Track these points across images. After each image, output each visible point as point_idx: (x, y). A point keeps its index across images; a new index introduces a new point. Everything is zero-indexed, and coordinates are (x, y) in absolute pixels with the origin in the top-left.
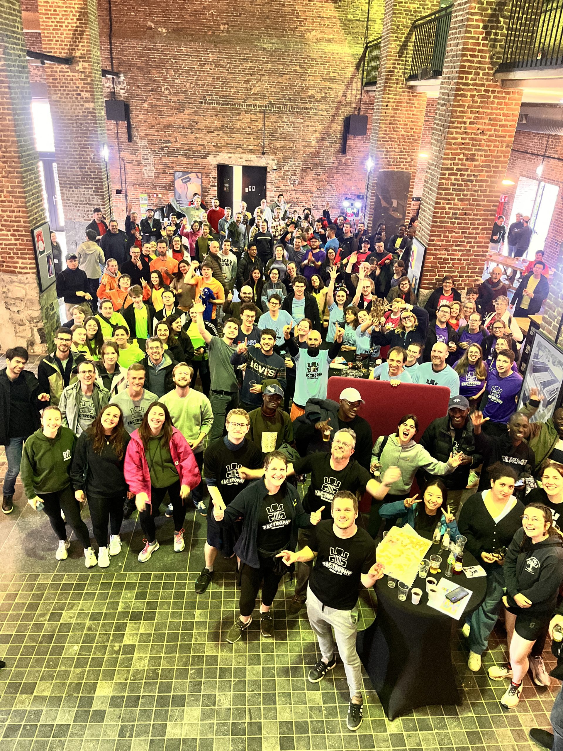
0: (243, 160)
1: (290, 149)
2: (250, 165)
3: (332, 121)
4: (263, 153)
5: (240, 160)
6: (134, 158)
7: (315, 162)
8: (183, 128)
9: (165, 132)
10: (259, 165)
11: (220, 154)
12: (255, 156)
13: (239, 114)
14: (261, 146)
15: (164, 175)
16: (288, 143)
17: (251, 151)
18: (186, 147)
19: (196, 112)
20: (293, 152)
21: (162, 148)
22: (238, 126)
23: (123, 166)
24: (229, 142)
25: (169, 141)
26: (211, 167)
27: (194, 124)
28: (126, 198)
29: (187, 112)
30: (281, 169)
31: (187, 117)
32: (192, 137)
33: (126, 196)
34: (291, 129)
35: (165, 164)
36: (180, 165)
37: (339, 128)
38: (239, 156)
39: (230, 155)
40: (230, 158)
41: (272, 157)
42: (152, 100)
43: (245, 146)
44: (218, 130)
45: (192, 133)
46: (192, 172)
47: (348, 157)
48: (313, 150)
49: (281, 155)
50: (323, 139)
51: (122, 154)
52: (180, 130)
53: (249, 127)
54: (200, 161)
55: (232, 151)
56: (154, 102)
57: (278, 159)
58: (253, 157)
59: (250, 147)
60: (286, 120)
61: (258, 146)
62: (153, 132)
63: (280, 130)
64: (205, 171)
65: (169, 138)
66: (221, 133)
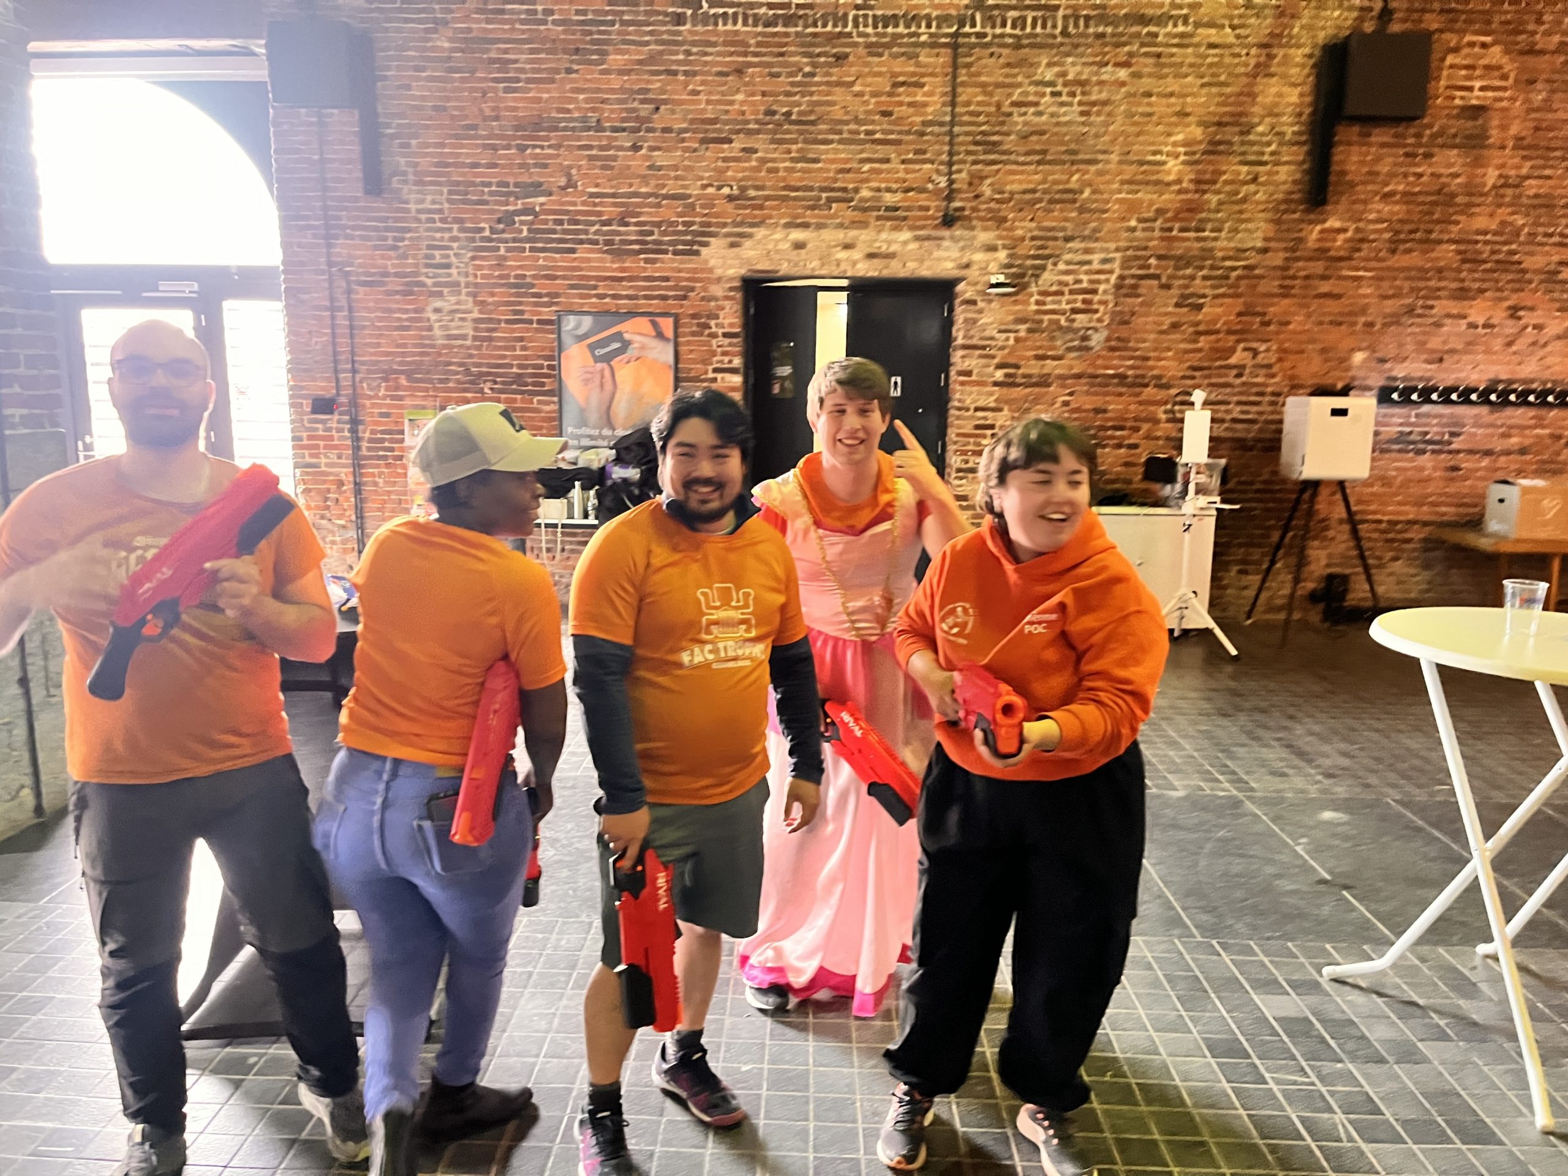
0: (856, 254)
1: (1068, 197)
2: (886, 273)
3: (1262, 70)
4: (949, 221)
5: (842, 255)
6: (391, 265)
7: (1179, 250)
8: (599, 128)
9: (522, 149)
10: (925, 272)
11: (760, 233)
12: (906, 235)
13: (840, 58)
14: (937, 192)
15: (518, 331)
16: (1057, 174)
17: (894, 216)
18: (609, 210)
19: (652, 59)
20: (1082, 210)
21: (507, 219)
22: (837, 113)
23: (344, 303)
24: (795, 179)
25: (537, 189)
26: (718, 290)
27: (645, 109)
28: (354, 431)
29: (616, 59)
30: (1024, 287)
31: (616, 82)
32: (637, 163)
33: (355, 422)
34: (1072, 113)
35: (521, 285)
36: (584, 285)
37: (1293, 96)
38: (840, 235)
39: (797, 235)
40: (799, 246)
41: (984, 237)
42: (467, 18)
43: (865, 193)
44: (750, 133)
45: (636, 148)
46: (632, 314)
47: (1333, 223)
48: (1168, 199)
49: (1023, 227)
50: (1215, 148)
51: (341, 249)
52: (587, 137)
53: (886, 114)
54: (669, 263)
55: (810, 217)
56: (479, 26)
57: (1012, 246)
58: (900, 240)
59: (889, 199)
60: (1049, 76)
61: (923, 190)
62: (468, 152)
63: (1018, 121)
64: (687, 307)
65: (536, 175)
66: (761, 143)
